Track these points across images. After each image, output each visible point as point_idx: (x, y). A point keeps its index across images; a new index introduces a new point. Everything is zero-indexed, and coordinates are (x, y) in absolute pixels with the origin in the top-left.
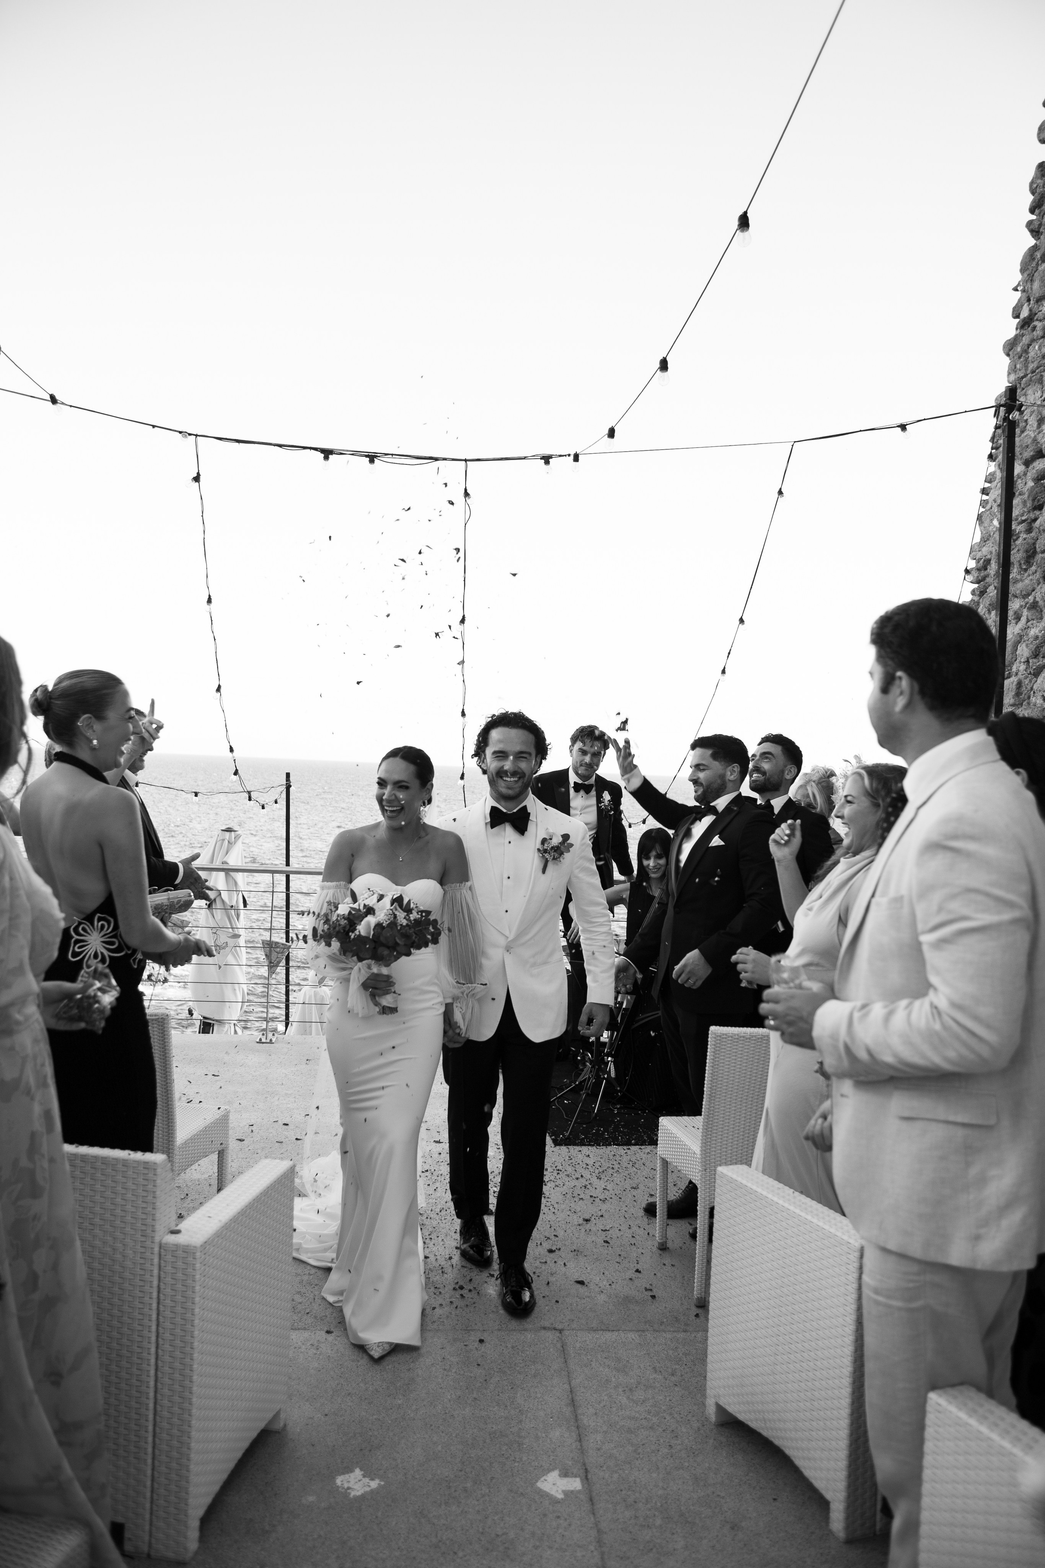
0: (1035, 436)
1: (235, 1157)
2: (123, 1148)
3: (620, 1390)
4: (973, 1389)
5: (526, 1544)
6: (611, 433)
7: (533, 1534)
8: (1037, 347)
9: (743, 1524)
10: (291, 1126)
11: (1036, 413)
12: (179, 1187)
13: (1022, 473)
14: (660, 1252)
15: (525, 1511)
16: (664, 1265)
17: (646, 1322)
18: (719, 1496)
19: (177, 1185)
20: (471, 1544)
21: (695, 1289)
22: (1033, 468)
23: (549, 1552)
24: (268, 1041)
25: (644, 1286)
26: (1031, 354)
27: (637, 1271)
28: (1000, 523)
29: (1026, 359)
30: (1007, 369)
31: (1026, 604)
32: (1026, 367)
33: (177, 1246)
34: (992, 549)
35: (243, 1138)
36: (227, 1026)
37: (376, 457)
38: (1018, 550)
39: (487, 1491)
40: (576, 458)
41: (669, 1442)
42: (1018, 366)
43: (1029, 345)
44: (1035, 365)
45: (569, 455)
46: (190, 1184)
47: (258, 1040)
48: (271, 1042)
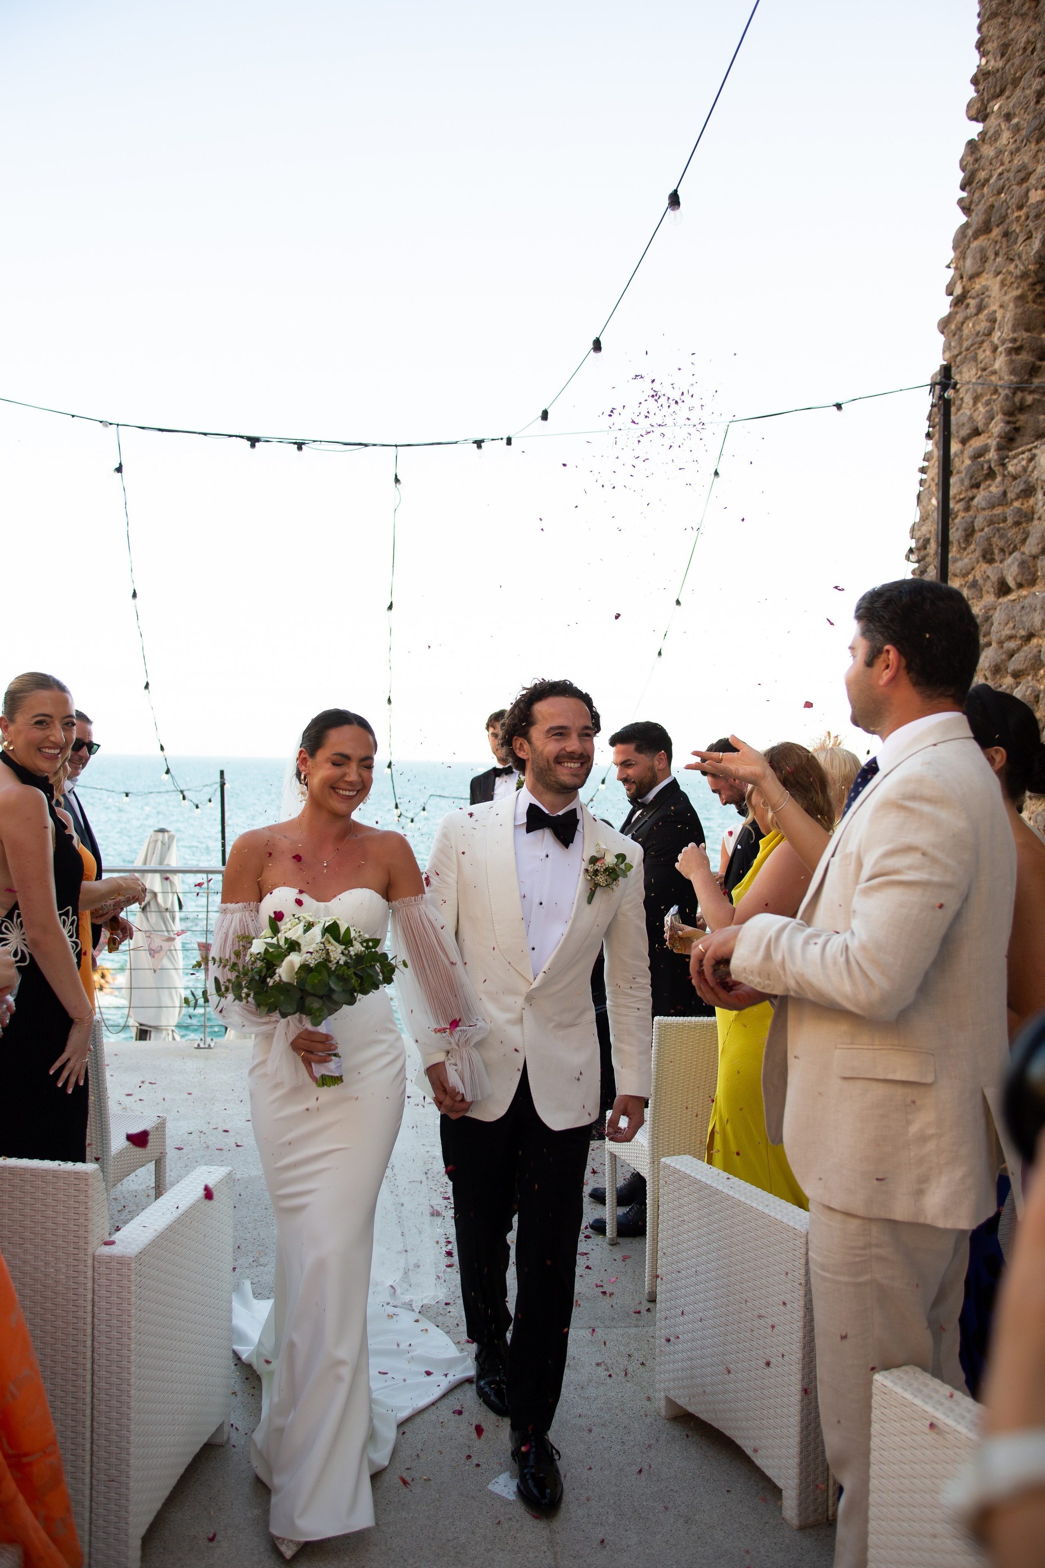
0: (971, 414)
1: (173, 1166)
2: (53, 1159)
3: (572, 1388)
4: (918, 1369)
5: (478, 1548)
6: (545, 416)
7: (485, 1537)
8: (971, 325)
9: (697, 1517)
10: (231, 1133)
11: (971, 390)
12: (115, 1199)
13: (959, 452)
14: (611, 1247)
15: (476, 1514)
16: (615, 1260)
17: (597, 1319)
18: (672, 1490)
19: (114, 1197)
20: (421, 1549)
21: (646, 1283)
22: (970, 446)
23: (501, 1555)
24: (207, 1046)
25: (595, 1282)
26: (966, 332)
27: (588, 1267)
28: (938, 503)
29: (961, 337)
30: (942, 347)
31: (966, 582)
32: (961, 345)
33: (111, 1257)
34: (932, 528)
35: (182, 1146)
36: (164, 1033)
37: (304, 444)
38: (957, 529)
39: (438, 1496)
40: (509, 441)
41: (621, 1439)
42: (953, 344)
43: (963, 323)
44: (969, 342)
45: (502, 439)
46: (128, 1195)
47: (196, 1046)
48: (209, 1047)
